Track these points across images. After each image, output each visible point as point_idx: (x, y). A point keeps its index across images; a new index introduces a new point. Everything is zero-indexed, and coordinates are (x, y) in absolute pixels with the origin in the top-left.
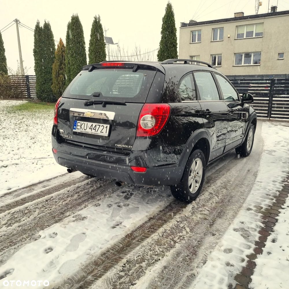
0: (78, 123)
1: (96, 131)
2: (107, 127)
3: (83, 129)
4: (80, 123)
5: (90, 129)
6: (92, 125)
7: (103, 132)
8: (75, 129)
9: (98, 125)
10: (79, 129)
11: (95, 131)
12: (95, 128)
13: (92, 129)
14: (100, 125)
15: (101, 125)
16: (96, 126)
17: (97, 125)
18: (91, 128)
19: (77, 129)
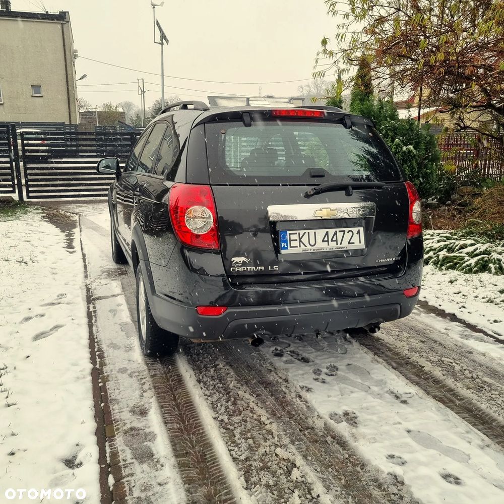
0: (290, 234)
1: (339, 243)
2: (358, 232)
3: (307, 244)
4: (296, 234)
5: (323, 241)
6: (327, 234)
7: (354, 243)
8: (287, 248)
9: (340, 231)
10: (297, 247)
11: (337, 244)
12: (335, 239)
13: (328, 241)
14: (344, 231)
15: (347, 230)
16: (335, 233)
17: (338, 232)
18: (326, 239)
19: (291, 247)
